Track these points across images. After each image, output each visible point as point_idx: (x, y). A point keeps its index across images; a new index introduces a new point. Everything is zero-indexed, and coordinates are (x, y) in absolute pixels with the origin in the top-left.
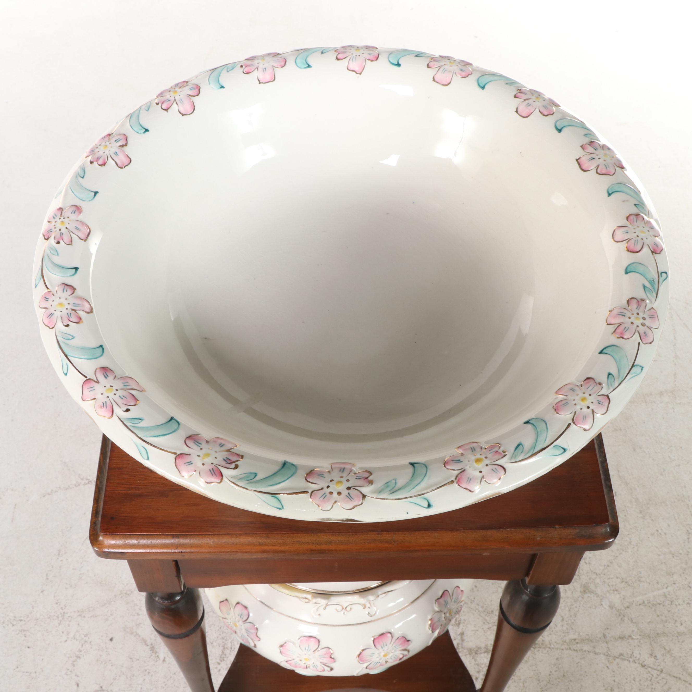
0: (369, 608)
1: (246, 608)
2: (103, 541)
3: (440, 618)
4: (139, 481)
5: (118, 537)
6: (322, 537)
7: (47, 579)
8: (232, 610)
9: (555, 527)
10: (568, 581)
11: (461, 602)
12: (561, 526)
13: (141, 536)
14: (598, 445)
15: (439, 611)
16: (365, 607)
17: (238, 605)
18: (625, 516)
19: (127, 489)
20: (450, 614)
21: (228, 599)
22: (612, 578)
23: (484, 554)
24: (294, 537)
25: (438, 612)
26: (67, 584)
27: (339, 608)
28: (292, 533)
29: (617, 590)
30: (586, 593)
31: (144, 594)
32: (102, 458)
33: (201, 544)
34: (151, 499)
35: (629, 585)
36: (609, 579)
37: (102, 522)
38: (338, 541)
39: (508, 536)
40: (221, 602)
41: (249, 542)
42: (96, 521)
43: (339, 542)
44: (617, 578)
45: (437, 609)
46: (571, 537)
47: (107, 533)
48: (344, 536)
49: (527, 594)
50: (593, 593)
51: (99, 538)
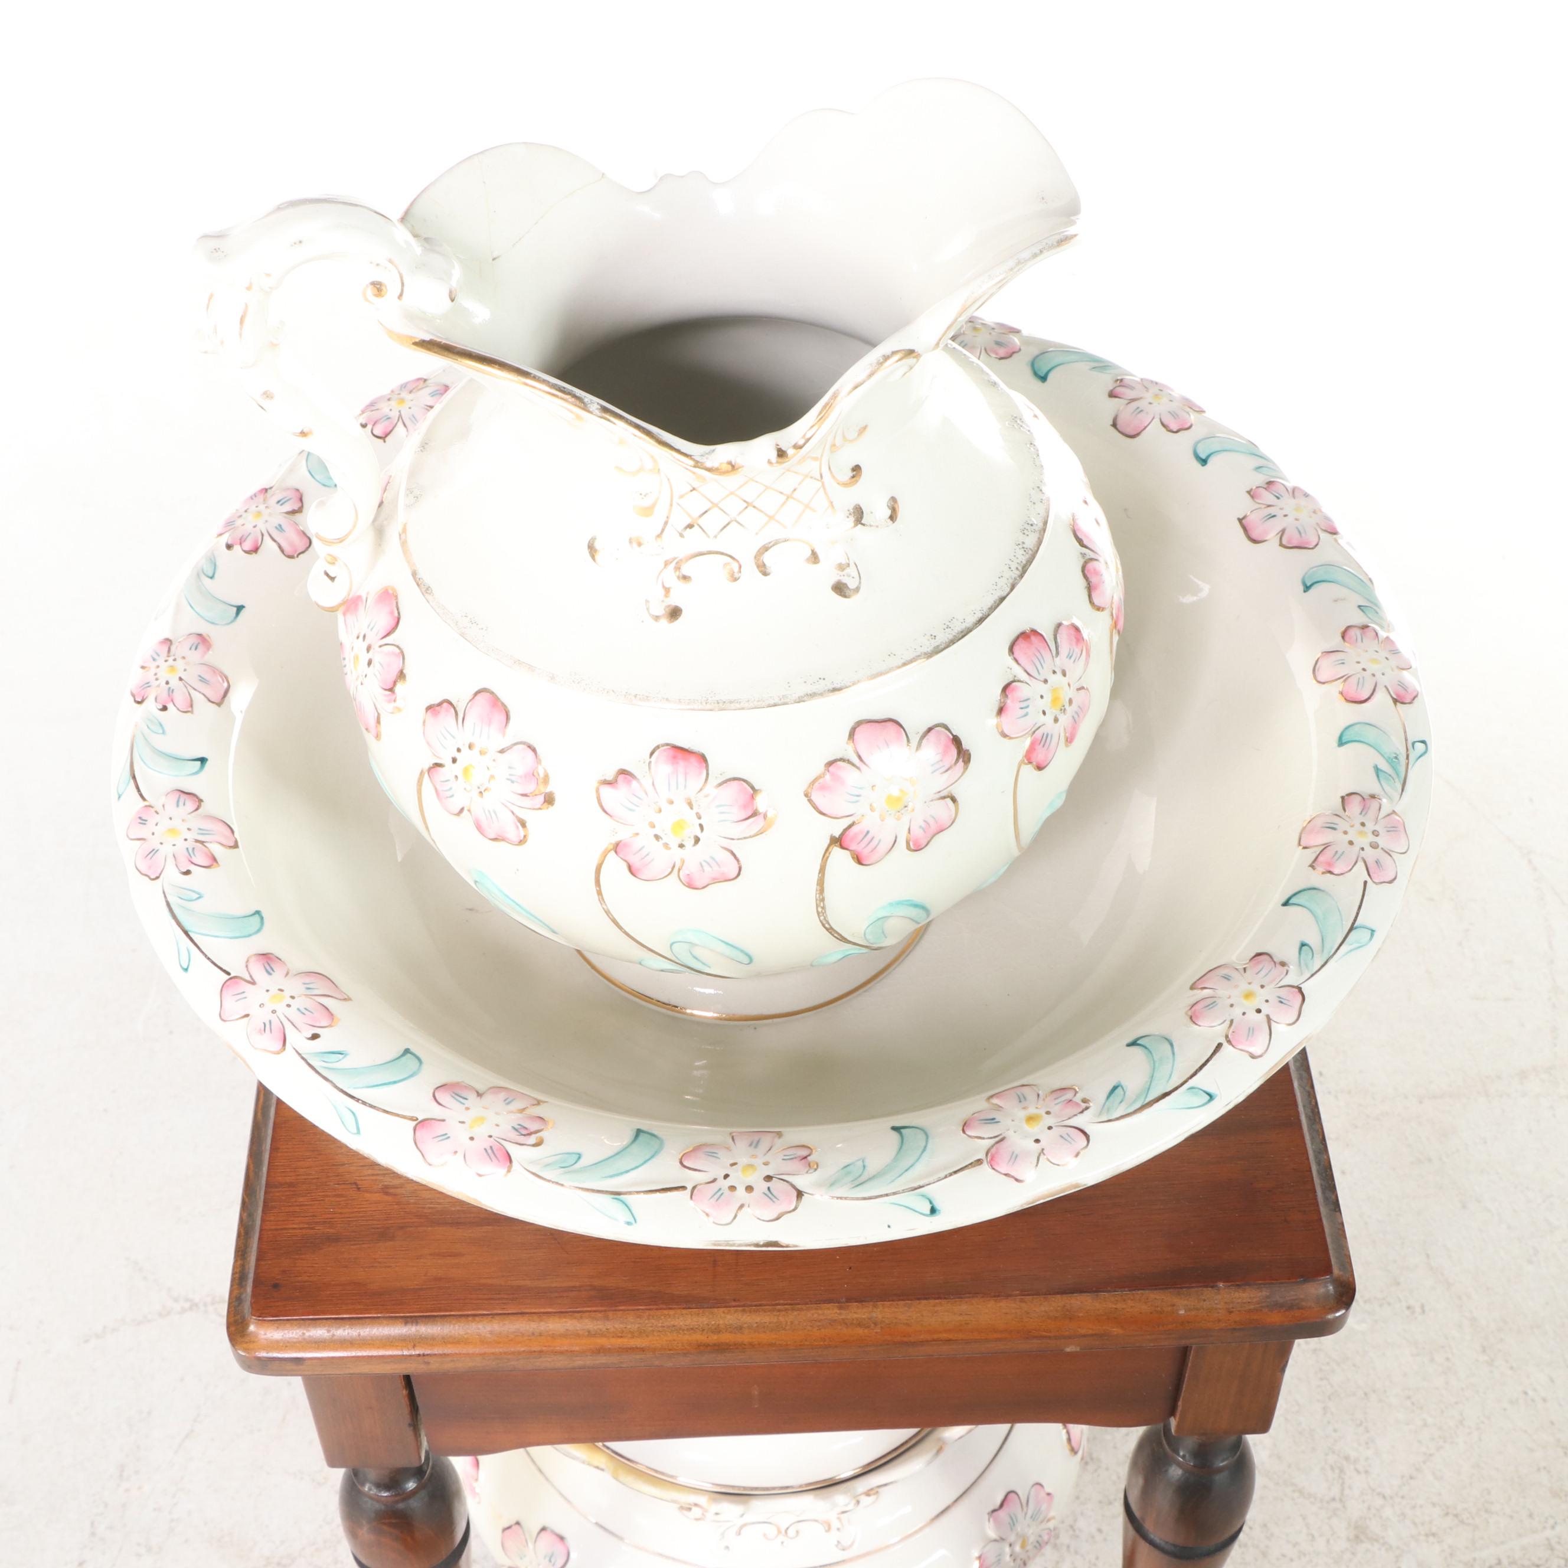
0: (838, 1529)
1: (562, 1538)
2: (256, 1335)
3: (1000, 1555)
4: (333, 1209)
5: (288, 1325)
6: (723, 1315)
7: (93, 1534)
8: (531, 1545)
9: (1216, 1286)
10: (1263, 1425)
11: (1049, 1520)
12: (1229, 1284)
13: (338, 1321)
14: (1308, 1117)
15: (998, 1538)
16: (829, 1528)
17: (543, 1534)
18: (1448, 1359)
19: (306, 1226)
20: (1023, 1546)
21: (522, 1523)
22: (1421, 1506)
24: (662, 1317)
25: (995, 1540)
26: (139, 1544)
27: (772, 1531)
28: (657, 1309)
29: (1434, 1535)
30: (1362, 1541)
31: (338, 1475)
32: (251, 1166)
33: (466, 1336)
34: (358, 1246)
35: (1462, 1522)
36: (1414, 1507)
37: (254, 1295)
38: (755, 1325)
39: (1116, 1308)
40: (505, 1530)
41: (567, 1330)
42: (241, 1294)
43: (757, 1327)
44: (1434, 1505)
45: (992, 1534)
46: (1252, 1307)
47: (266, 1317)
48: (769, 1313)
49: (1179, 1465)
50: (1377, 1540)
51: (248, 1328)
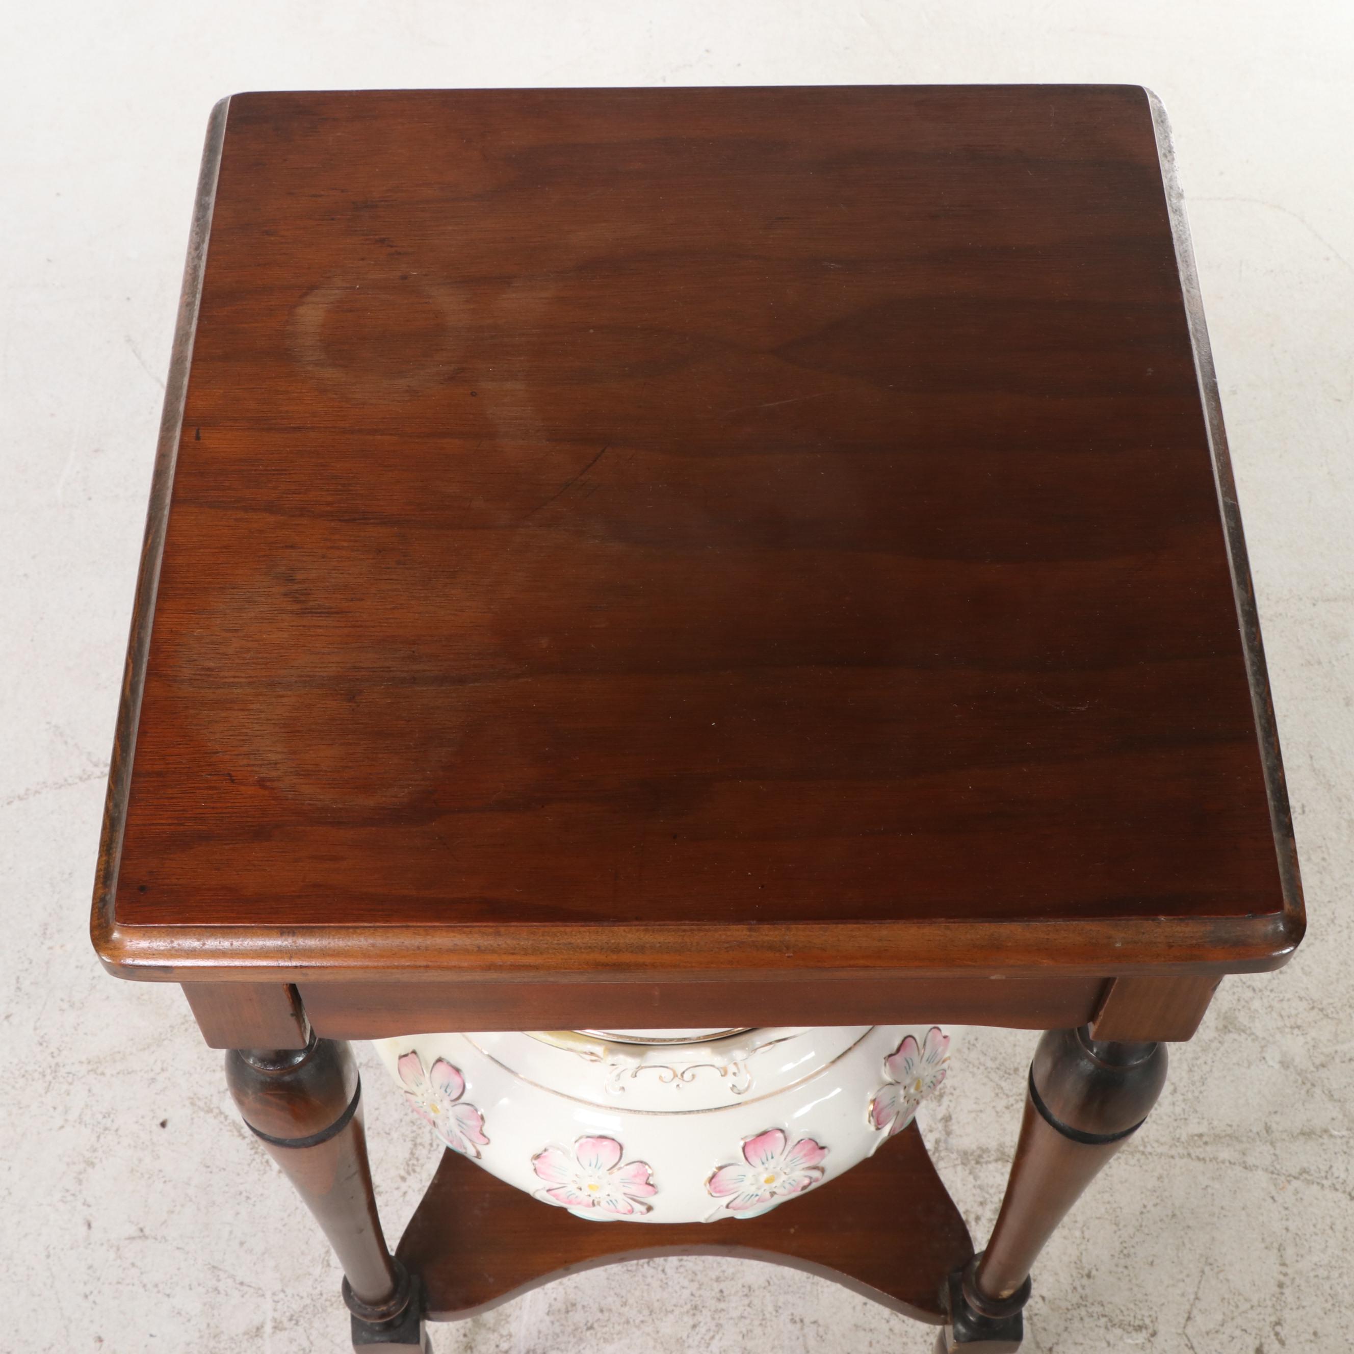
0: (734, 1074)
1: (458, 1071)
2: (121, 942)
3: (894, 1097)
4: (204, 803)
5: (155, 933)
6: (623, 934)
7: (19, 989)
8: (427, 1075)
9: (1159, 919)
10: (1185, 1032)
11: (944, 1062)
12: (1172, 918)
13: (209, 930)
14: (1264, 729)
15: (893, 1082)
16: (724, 1073)
17: (439, 1064)
18: (1324, 859)
19: (176, 822)
20: (917, 1088)
21: (417, 1051)
22: (1289, 1000)
23: (993, 978)
24: (559, 934)
25: (891, 1084)
26: (62, 1000)
27: (667, 1074)
28: (552, 926)
29: (1299, 1027)
30: (1230, 1031)
32: (119, 750)
33: (346, 949)
34: (231, 846)
35: (1327, 1016)
36: (1282, 1000)
37: (119, 898)
38: (658, 945)
39: (1048, 939)
40: (401, 1057)
41: (455, 944)
42: (106, 895)
43: (660, 946)
44: (1301, 999)
45: (888, 1078)
46: (1194, 942)
47: (132, 924)
48: (673, 933)
49: (1091, 1060)
50: (1244, 1031)
51: (112, 934)
